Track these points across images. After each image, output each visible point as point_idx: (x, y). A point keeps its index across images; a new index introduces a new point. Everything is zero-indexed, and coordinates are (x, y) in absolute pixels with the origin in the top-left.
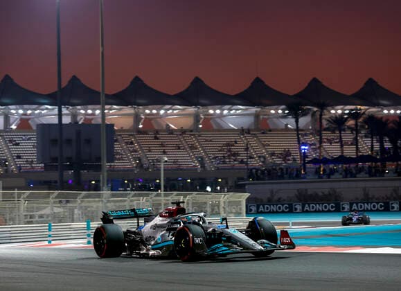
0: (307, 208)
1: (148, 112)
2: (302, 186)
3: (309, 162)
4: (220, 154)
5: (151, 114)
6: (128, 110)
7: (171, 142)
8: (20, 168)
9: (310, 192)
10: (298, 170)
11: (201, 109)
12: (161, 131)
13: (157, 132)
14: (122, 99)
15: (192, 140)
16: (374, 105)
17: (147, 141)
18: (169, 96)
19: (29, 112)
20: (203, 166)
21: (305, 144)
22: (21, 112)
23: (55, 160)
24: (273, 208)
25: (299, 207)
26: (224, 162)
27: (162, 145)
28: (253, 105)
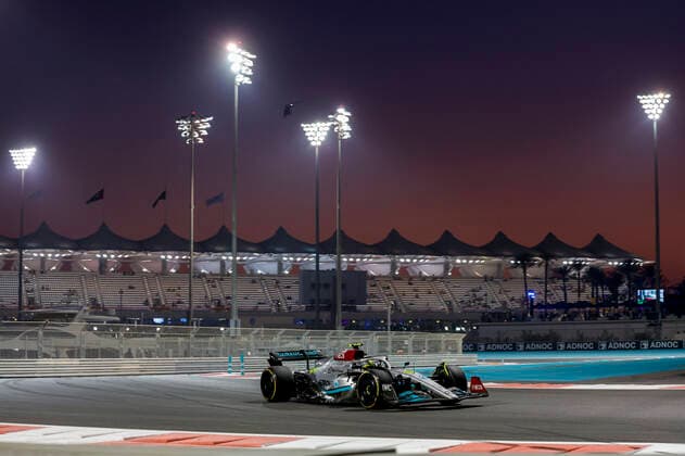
0: (528, 347)
1: (402, 260)
2: (527, 328)
3: (536, 307)
4: (466, 299)
5: (405, 263)
6: (385, 259)
7: (423, 287)
8: (290, 308)
9: (534, 333)
10: (525, 315)
11: (450, 259)
12: (415, 277)
13: (411, 278)
14: (380, 249)
15: (442, 286)
16: (600, 258)
17: (402, 286)
18: (422, 247)
19: (299, 259)
20: (451, 309)
21: (532, 291)
22: (291, 259)
23: (313, 302)
24: (498, 347)
25: (521, 347)
26: (470, 306)
27: (416, 290)
28: (495, 256)
